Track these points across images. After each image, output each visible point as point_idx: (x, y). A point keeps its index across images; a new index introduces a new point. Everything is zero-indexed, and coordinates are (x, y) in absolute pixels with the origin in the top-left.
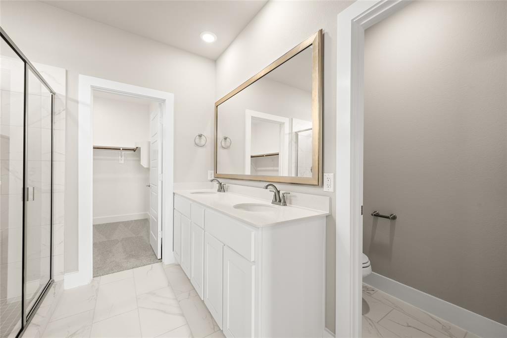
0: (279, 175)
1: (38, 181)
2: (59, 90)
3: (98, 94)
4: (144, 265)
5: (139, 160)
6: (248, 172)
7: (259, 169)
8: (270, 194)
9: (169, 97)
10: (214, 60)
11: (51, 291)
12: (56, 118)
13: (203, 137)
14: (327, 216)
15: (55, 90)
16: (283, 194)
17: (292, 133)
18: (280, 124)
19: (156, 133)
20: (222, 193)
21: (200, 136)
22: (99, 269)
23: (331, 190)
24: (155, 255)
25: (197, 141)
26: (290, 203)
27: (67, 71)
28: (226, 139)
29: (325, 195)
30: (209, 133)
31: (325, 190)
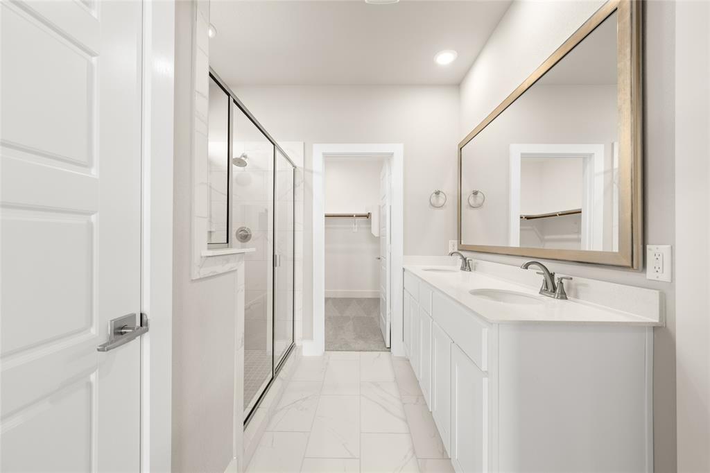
0: (583, 249)
1: (284, 250)
2: (299, 162)
3: (329, 159)
4: (372, 351)
5: (370, 228)
6: (515, 242)
7: (546, 237)
8: (535, 278)
9: (397, 149)
10: (457, 84)
11: (293, 353)
12: (297, 189)
13: (441, 194)
14: (654, 327)
15: (296, 164)
16: (560, 280)
17: (612, 169)
18: (584, 158)
19: (384, 196)
20: (467, 273)
21: (437, 193)
22: (330, 345)
23: (665, 277)
24: (384, 341)
25: (434, 199)
26: (576, 296)
27: (304, 143)
28: (475, 193)
29: (650, 286)
30: (449, 187)
31: (648, 277)
